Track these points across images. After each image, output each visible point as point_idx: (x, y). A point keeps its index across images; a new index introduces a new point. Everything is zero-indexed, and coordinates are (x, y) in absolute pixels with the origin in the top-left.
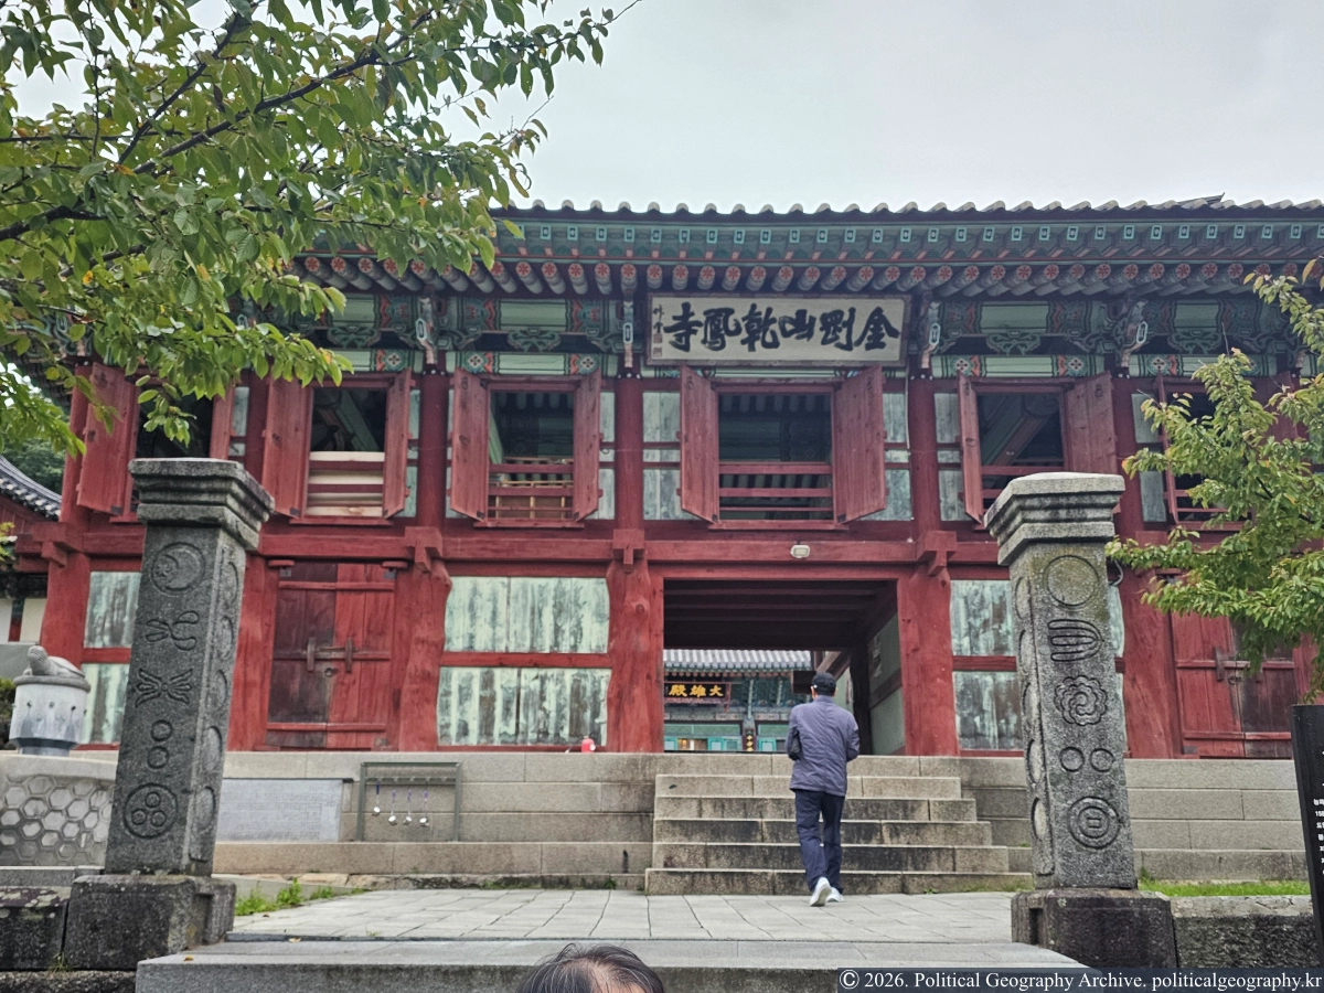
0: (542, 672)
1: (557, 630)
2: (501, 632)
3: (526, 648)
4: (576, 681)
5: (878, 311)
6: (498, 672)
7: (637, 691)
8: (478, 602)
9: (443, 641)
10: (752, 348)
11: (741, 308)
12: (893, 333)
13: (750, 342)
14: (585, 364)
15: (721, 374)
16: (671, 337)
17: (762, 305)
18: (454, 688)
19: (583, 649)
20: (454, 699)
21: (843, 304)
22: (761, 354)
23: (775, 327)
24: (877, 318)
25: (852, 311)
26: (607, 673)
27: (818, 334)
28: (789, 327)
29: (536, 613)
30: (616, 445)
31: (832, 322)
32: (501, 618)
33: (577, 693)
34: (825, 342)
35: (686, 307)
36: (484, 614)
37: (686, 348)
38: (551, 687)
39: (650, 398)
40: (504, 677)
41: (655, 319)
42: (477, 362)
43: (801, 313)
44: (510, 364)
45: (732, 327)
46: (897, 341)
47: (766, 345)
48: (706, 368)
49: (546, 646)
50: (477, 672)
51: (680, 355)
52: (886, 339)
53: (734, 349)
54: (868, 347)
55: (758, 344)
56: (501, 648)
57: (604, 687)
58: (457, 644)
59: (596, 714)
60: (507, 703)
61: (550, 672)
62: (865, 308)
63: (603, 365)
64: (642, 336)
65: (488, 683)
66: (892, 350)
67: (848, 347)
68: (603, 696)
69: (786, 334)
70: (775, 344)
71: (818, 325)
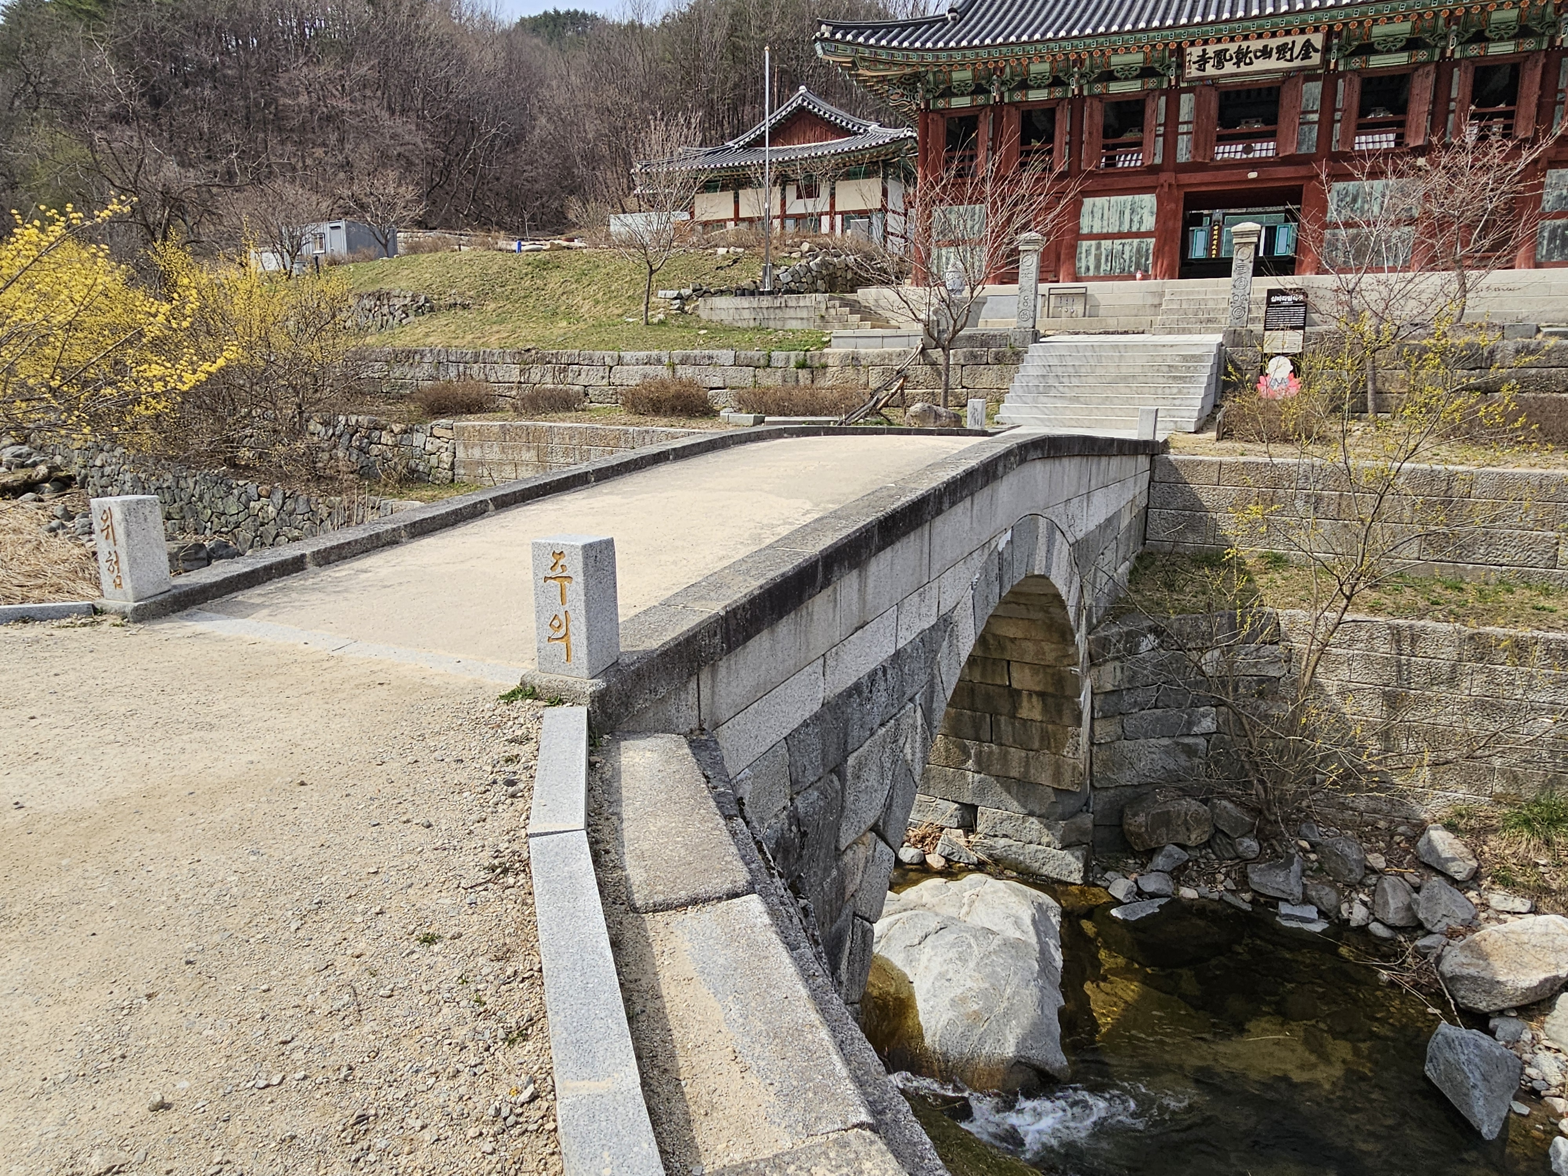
0: (1123, 241)
1: (1131, 220)
2: (1105, 223)
3: (1116, 230)
4: (1139, 245)
5: (1308, 41)
6: (1103, 242)
7: (1167, 248)
8: (1095, 209)
9: (1079, 228)
10: (1239, 67)
11: (1233, 47)
12: (1316, 51)
13: (1238, 64)
14: (1152, 83)
15: (1223, 81)
16: (1196, 66)
17: (1244, 44)
18: (1084, 251)
19: (1143, 229)
20: (1083, 255)
21: (1289, 39)
22: (1243, 68)
23: (1251, 55)
24: (1308, 45)
25: (1294, 42)
26: (1154, 240)
27: (1275, 55)
28: (1259, 54)
29: (1122, 213)
30: (1165, 125)
31: (1282, 50)
32: (1105, 217)
33: (1139, 251)
34: (1278, 59)
35: (1204, 50)
36: (1098, 215)
37: (1204, 70)
38: (1127, 248)
39: (1184, 98)
40: (1106, 244)
41: (1188, 58)
42: (1098, 89)
43: (1266, 47)
44: (1115, 88)
45: (1228, 57)
46: (1319, 54)
47: (1246, 64)
48: (1213, 78)
49: (1125, 228)
50: (1094, 243)
51: (1201, 74)
52: (1312, 54)
53: (1229, 68)
54: (1302, 59)
55: (1242, 64)
56: (1105, 231)
57: (1152, 246)
58: (1085, 230)
59: (1147, 259)
60: (1107, 256)
61: (1126, 241)
62: (1300, 40)
63: (1161, 83)
64: (1181, 66)
65: (1098, 247)
66: (1316, 59)
67: (1291, 60)
68: (1151, 251)
69: (1257, 58)
70: (1251, 63)
71: (1275, 51)
